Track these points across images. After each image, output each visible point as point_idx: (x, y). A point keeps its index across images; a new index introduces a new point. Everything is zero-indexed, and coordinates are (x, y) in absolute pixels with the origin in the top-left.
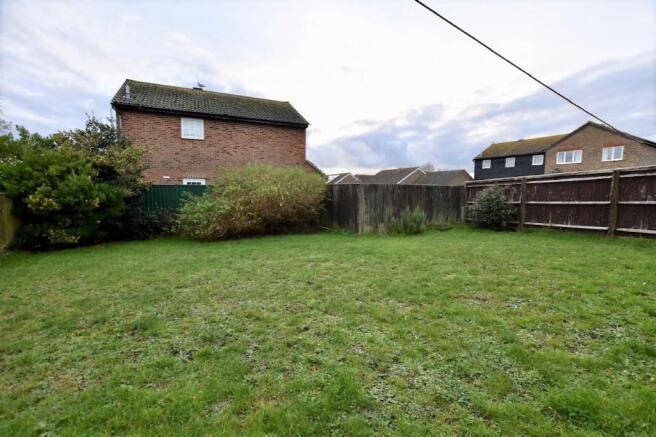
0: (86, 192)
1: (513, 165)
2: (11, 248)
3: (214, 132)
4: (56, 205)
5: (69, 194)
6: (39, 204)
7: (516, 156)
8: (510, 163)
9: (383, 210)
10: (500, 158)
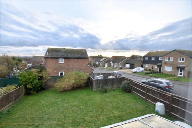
0: (37, 84)
1: (154, 60)
2: (24, 95)
3: (66, 61)
4: (32, 87)
5: (34, 85)
6: (29, 87)
7: (155, 57)
8: (153, 59)
9: (99, 85)
10: (150, 57)
